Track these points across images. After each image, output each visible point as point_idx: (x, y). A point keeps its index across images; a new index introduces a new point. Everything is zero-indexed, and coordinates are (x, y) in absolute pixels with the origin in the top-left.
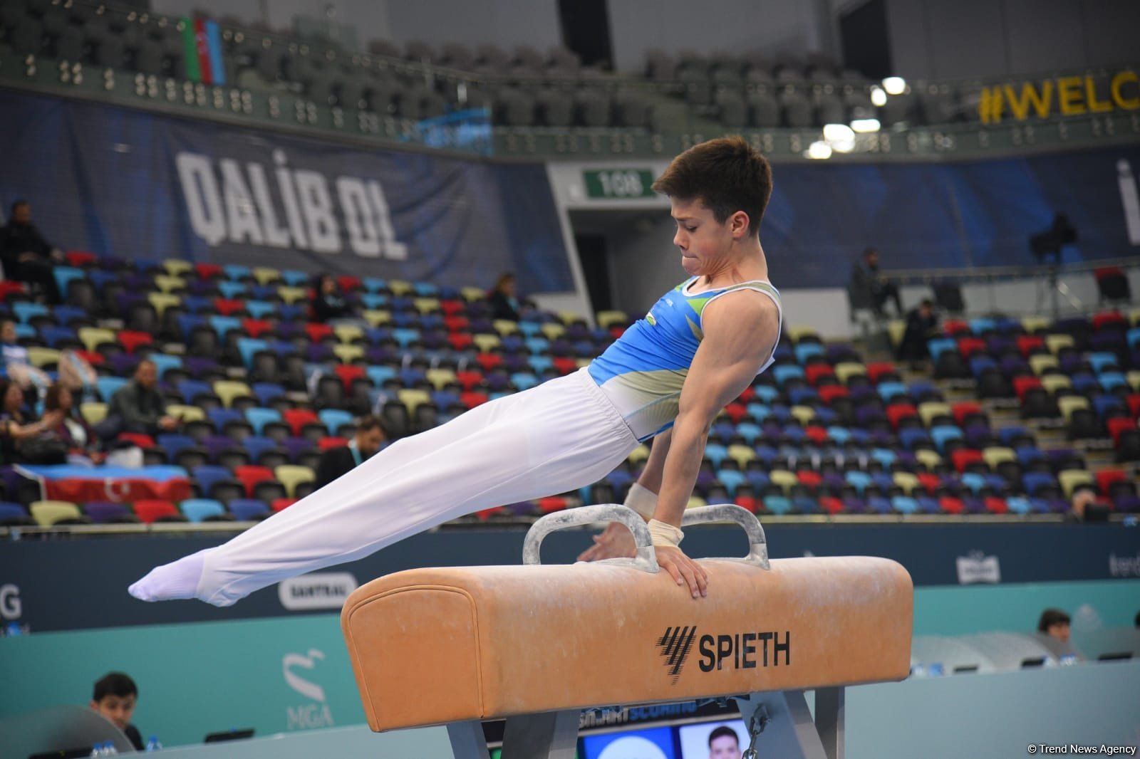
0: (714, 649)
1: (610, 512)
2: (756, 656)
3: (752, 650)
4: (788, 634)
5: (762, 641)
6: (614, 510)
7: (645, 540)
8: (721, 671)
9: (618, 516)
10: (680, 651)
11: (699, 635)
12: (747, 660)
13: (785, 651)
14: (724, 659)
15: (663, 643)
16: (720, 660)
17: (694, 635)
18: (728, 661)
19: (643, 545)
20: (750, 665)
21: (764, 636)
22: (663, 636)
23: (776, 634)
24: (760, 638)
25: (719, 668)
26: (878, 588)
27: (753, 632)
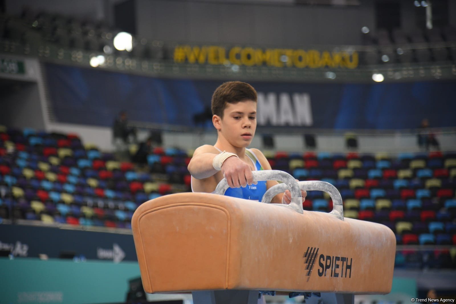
0: (324, 263)
1: (277, 175)
2: (339, 271)
3: (337, 266)
4: (351, 259)
5: (342, 262)
6: (279, 174)
7: (298, 193)
8: (326, 277)
9: (281, 177)
10: (311, 262)
11: (319, 253)
12: (336, 273)
13: (349, 270)
14: (327, 270)
15: (305, 256)
16: (326, 270)
17: (318, 253)
18: (329, 271)
19: (296, 196)
20: (336, 275)
21: (343, 259)
22: (306, 252)
23: (347, 258)
24: (341, 260)
25: (325, 276)
26: (385, 239)
27: (339, 256)
